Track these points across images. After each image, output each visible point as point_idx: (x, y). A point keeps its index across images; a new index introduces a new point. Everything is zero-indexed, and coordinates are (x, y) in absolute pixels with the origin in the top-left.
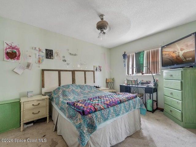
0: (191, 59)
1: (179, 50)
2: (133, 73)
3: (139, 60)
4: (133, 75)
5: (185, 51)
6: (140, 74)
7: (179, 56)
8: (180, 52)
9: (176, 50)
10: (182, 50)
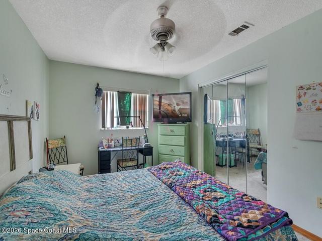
0: (186, 115)
1: (175, 104)
2: (112, 125)
3: (125, 105)
4: (113, 129)
5: (182, 107)
6: (124, 127)
7: (175, 111)
8: (176, 106)
9: (172, 103)
10: (178, 105)
